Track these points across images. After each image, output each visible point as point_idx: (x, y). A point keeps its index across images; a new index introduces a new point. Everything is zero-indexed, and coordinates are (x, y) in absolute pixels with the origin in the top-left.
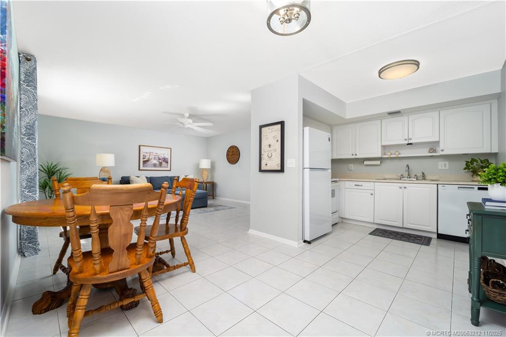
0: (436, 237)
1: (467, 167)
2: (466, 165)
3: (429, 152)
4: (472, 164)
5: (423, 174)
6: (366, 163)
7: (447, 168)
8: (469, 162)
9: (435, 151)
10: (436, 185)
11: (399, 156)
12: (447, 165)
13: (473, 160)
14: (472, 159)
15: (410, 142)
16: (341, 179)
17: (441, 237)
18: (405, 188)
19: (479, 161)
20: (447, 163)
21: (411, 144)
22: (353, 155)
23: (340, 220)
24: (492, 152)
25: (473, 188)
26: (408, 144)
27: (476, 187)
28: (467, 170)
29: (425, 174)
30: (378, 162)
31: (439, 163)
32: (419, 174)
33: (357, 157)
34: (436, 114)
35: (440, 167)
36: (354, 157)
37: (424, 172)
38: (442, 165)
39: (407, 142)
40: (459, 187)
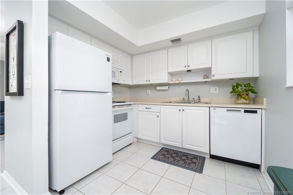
0: (209, 158)
1: (234, 91)
2: (233, 88)
3: (204, 78)
4: (238, 88)
5: (199, 97)
6: (158, 88)
7: (217, 92)
8: (234, 86)
9: (208, 77)
10: (209, 108)
11: (182, 82)
12: (217, 90)
13: (238, 85)
14: (237, 83)
15: (189, 69)
16: (135, 103)
17: (212, 157)
18: (183, 110)
19: (243, 85)
20: (217, 88)
21: (190, 71)
22: (147, 81)
23: (135, 140)
24: (254, 76)
25: (240, 111)
26: (188, 71)
27: (243, 110)
28: (232, 94)
29: (200, 97)
30: (166, 88)
31: (211, 87)
32: (196, 98)
33: (150, 83)
34: (209, 43)
35: (212, 92)
36: (148, 83)
37: (200, 96)
38: (213, 90)
39: (186, 69)
40: (227, 110)
